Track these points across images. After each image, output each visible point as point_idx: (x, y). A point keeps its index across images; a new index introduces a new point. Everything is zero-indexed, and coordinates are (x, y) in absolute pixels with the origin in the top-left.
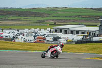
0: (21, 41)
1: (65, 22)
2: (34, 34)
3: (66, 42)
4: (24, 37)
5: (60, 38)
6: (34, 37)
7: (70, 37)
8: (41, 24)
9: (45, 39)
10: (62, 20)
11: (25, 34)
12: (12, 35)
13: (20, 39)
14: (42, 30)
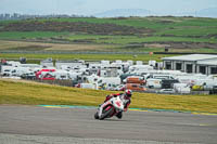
0: (93, 88)
1: (189, 47)
2: (121, 72)
3: (188, 90)
4: (99, 79)
5: (177, 81)
6: (122, 78)
7: (199, 79)
8: (136, 50)
9: (145, 84)
10: (180, 43)
11: (103, 72)
12: (73, 74)
13: (92, 83)
14: (139, 65)
